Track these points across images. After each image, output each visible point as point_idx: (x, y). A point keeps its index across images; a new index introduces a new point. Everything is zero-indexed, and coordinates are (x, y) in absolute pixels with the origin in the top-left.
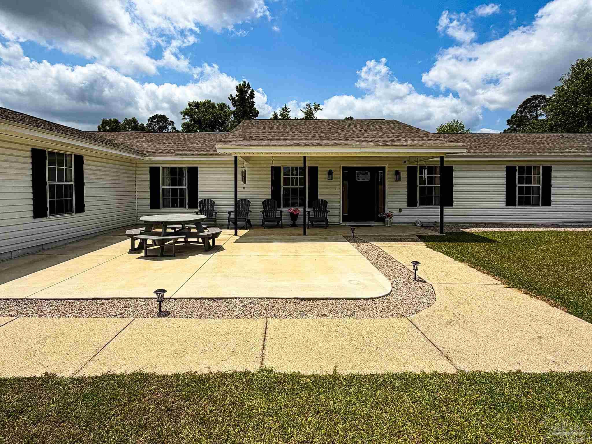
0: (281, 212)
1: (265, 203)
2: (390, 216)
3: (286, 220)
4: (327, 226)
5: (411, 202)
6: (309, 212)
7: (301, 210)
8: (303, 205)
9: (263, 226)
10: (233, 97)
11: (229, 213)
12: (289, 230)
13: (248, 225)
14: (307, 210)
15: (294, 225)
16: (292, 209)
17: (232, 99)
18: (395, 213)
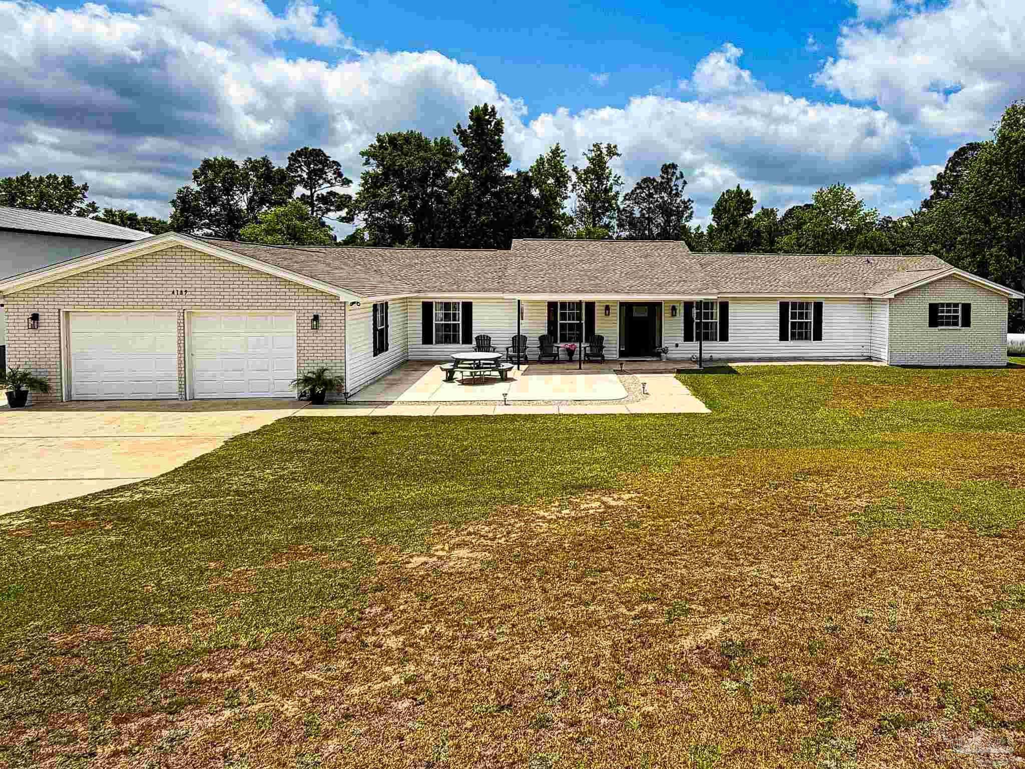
0: (558, 347)
1: (542, 339)
2: (665, 351)
3: (562, 356)
4: (603, 361)
5: (688, 337)
6: (585, 348)
7: (577, 345)
8: (580, 340)
9: (540, 361)
10: (463, 128)
11: (507, 349)
12: (565, 366)
13: (526, 361)
14: (582, 346)
15: (571, 361)
16: (568, 345)
17: (461, 133)
18: (672, 348)
